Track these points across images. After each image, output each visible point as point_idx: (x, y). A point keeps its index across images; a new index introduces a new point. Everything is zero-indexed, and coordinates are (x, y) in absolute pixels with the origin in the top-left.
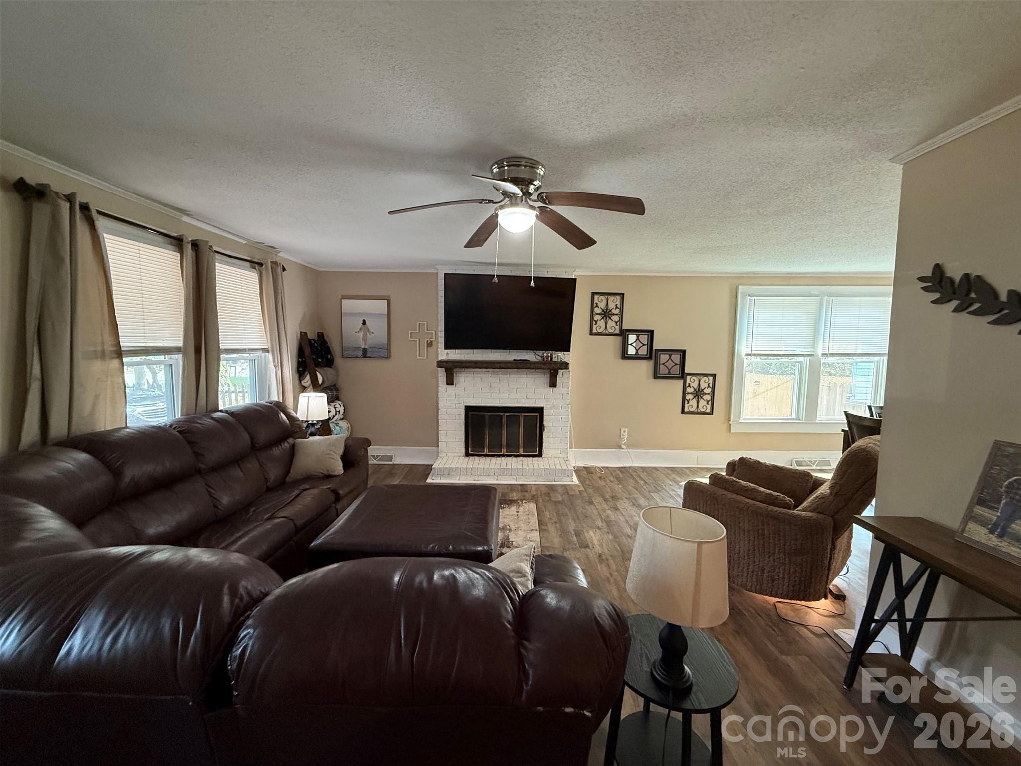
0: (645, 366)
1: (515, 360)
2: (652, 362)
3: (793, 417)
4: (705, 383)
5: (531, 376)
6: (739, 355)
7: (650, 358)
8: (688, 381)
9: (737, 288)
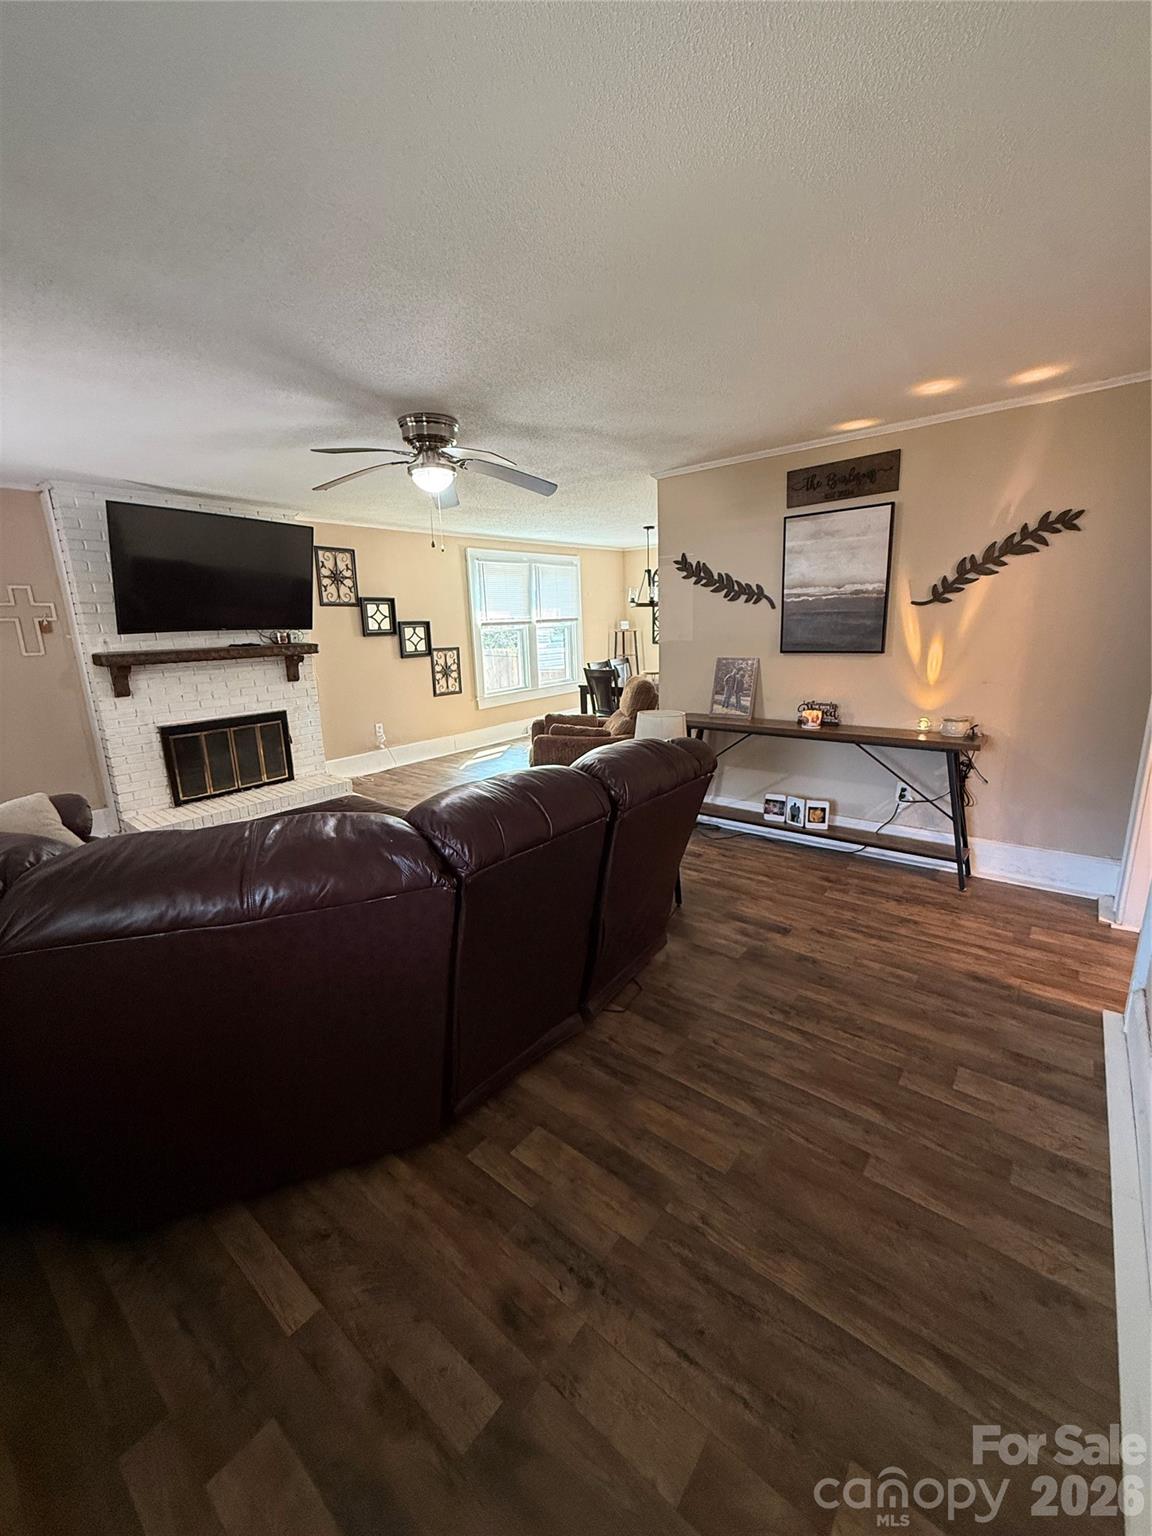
0: (390, 643)
1: (231, 646)
2: (396, 638)
3: (522, 685)
4: (451, 657)
5: (258, 668)
6: (476, 626)
7: (394, 633)
8: (435, 658)
9: (465, 550)
